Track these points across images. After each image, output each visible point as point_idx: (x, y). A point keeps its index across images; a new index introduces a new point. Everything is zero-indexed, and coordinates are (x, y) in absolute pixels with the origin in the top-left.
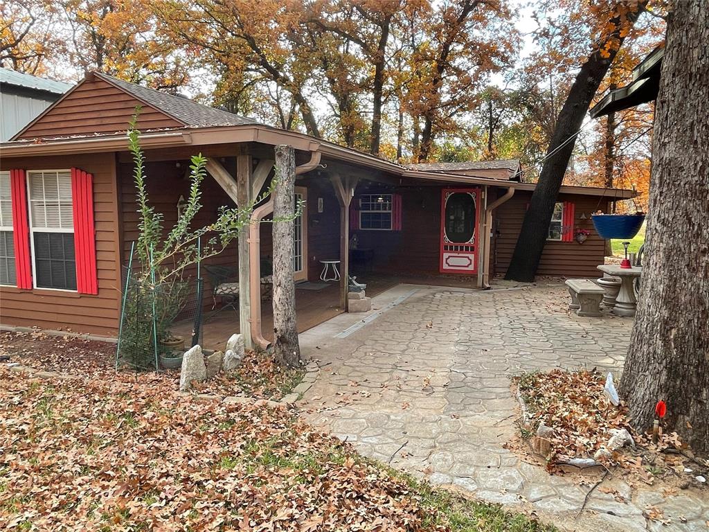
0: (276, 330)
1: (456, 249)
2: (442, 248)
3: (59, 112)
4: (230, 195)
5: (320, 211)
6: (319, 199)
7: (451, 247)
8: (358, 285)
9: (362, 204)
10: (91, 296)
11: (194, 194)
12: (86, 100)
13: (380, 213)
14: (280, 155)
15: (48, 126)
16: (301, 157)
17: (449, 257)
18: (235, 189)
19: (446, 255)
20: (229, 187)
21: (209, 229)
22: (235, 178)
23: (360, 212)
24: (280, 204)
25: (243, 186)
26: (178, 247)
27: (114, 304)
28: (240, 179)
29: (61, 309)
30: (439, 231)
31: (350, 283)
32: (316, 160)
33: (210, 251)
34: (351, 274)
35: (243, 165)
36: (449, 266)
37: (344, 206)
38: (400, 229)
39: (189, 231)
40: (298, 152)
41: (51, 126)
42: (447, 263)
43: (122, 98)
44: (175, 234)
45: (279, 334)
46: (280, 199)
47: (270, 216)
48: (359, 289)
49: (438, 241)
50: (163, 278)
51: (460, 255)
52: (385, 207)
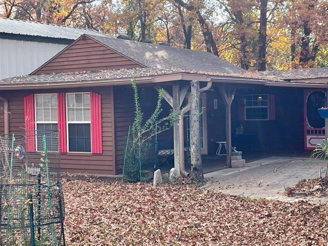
0: (192, 165)
1: (316, 132)
2: (306, 132)
3: (63, 56)
4: (169, 103)
5: (216, 108)
6: (214, 100)
7: (312, 131)
8: (237, 152)
9: (246, 102)
10: (99, 155)
11: (159, 104)
12: (80, 50)
13: (259, 108)
14: (193, 86)
15: (56, 64)
16: (203, 84)
17: (311, 138)
18: (172, 100)
19: (308, 137)
20: (169, 99)
21: (165, 119)
22: (172, 96)
23: (246, 107)
24: (193, 107)
25: (176, 99)
26: (151, 127)
27: (110, 158)
28: (174, 96)
29: (82, 162)
30: (303, 120)
31: (233, 151)
32: (209, 85)
33: (165, 128)
34: (233, 146)
35: (176, 89)
36: (311, 145)
37: (227, 105)
38: (274, 119)
39: (157, 120)
40: (201, 82)
41: (59, 64)
42: (309, 143)
43: (102, 48)
44: (150, 121)
45: (194, 166)
46: (194, 105)
47: (188, 113)
48: (237, 154)
49: (303, 127)
50: (143, 141)
51: (319, 137)
52: (263, 103)
